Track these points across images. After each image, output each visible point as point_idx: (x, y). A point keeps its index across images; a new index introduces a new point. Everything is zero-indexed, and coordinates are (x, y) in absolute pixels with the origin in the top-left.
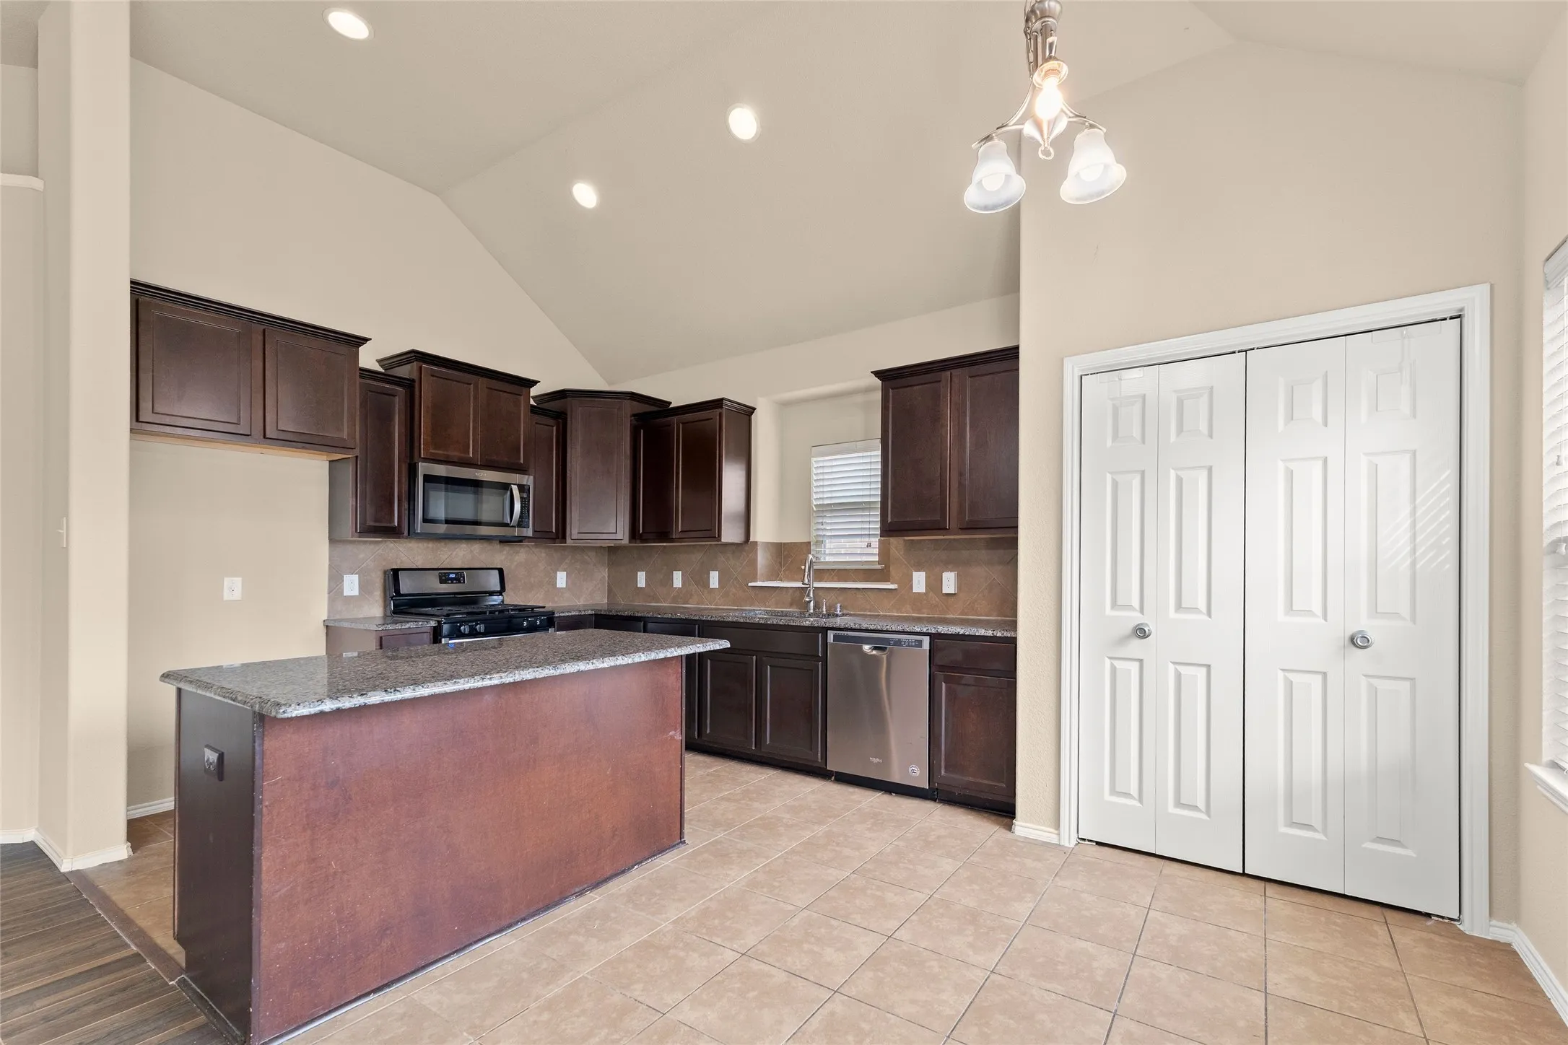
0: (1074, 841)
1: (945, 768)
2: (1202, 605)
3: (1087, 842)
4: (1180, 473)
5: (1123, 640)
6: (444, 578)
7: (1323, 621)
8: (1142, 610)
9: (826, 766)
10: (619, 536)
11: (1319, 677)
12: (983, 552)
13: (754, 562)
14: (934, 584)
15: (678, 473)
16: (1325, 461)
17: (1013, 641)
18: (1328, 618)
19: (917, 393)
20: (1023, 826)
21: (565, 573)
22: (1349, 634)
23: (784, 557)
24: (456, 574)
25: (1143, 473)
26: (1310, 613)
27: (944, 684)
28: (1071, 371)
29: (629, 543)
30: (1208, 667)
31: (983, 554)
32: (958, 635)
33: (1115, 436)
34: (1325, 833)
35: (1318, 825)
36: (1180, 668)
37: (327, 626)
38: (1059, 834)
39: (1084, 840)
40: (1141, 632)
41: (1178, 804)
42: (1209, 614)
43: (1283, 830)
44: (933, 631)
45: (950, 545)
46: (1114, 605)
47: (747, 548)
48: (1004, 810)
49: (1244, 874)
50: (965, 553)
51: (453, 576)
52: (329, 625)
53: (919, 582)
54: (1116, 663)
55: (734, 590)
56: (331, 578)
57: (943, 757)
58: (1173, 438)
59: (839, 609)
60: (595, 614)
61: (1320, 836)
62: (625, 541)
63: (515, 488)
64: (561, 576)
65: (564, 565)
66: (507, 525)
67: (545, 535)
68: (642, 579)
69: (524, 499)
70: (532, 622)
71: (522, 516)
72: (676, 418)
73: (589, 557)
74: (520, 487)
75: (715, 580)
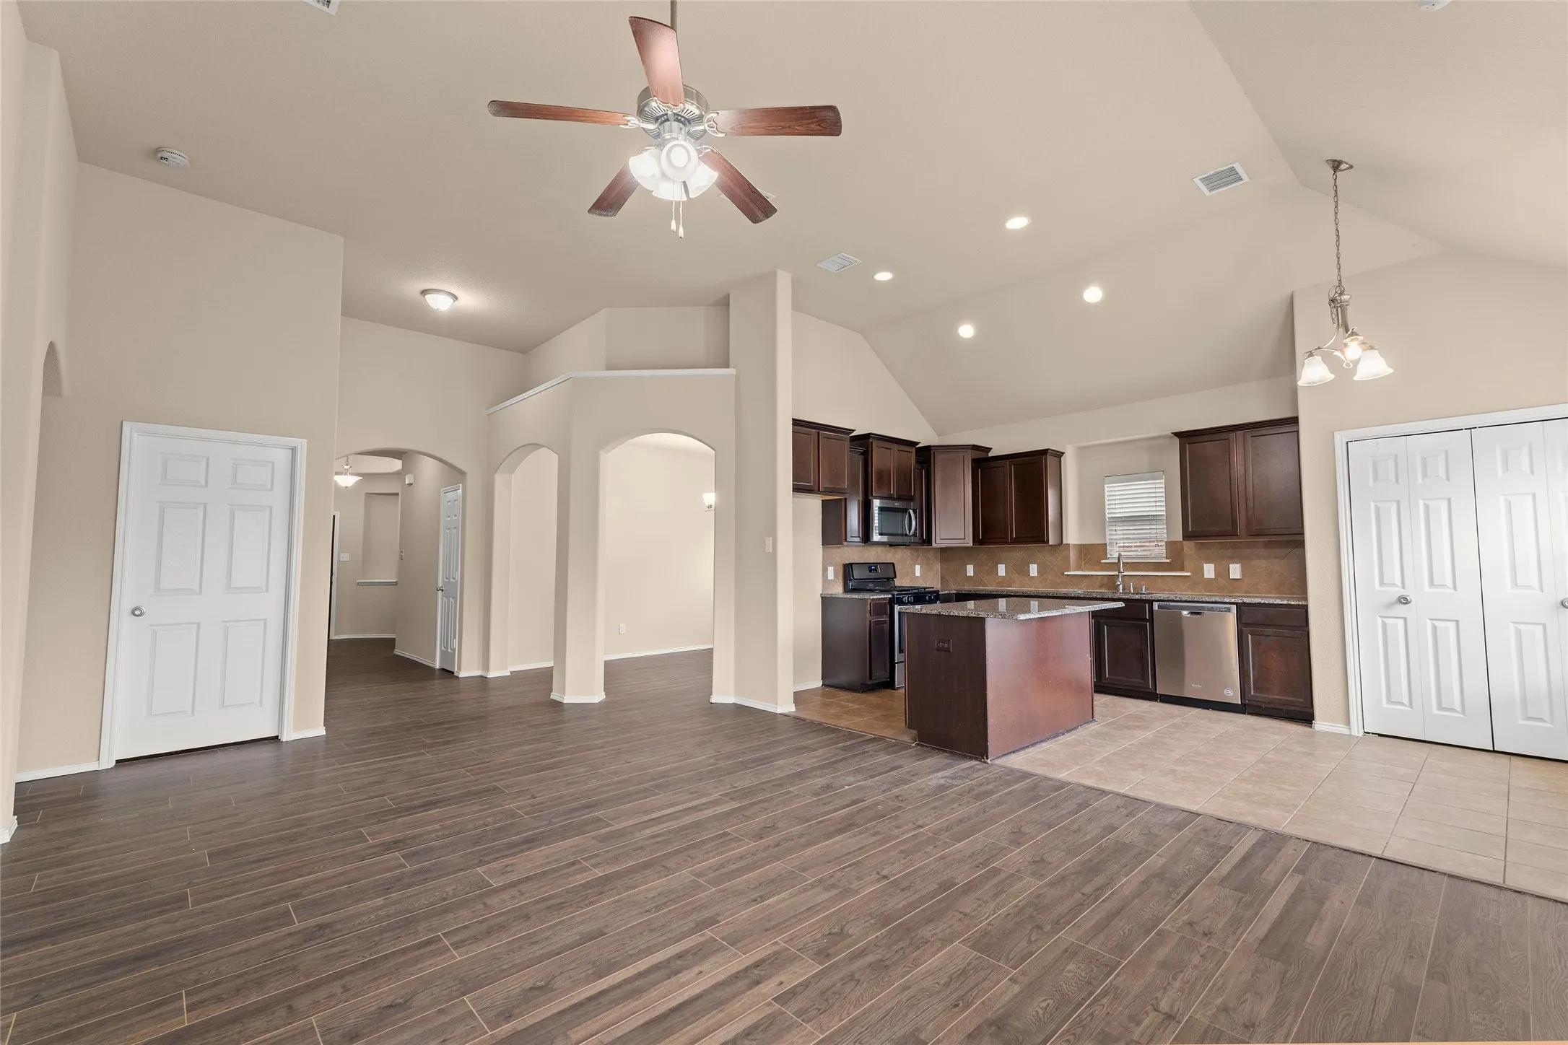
0: (1361, 734)
1: (1254, 690)
2: (1449, 582)
3: (1371, 735)
4: (1427, 502)
5: (1390, 606)
6: (870, 569)
7: (1541, 592)
8: (1403, 587)
9: (1156, 690)
10: (967, 541)
11: (1541, 627)
12: (1262, 550)
13: (1067, 559)
14: (1222, 573)
16: (1534, 495)
17: (1305, 608)
18: (1544, 590)
19: (1209, 447)
20: (1319, 725)
21: (919, 566)
22: (1559, 600)
23: (1084, 554)
24: (874, 566)
25: (1398, 502)
26: (1530, 587)
27: (1250, 636)
28: (1340, 439)
29: (974, 545)
30: (1457, 621)
31: (1262, 551)
32: (1260, 603)
33: (1376, 479)
34: (1552, 723)
35: (1547, 718)
36: (1436, 623)
38: (1350, 729)
39: (1369, 733)
40: (1404, 600)
41: (1440, 708)
42: (1455, 588)
43: (1522, 722)
44: (1240, 601)
45: (1234, 546)
46: (1382, 583)
47: (1061, 548)
48: (1305, 716)
49: (1494, 751)
50: (1248, 551)
53: (1209, 571)
54: (1385, 620)
55: (1051, 577)
56: (822, 569)
57: (1252, 683)
58: (1420, 480)
59: (1144, 590)
60: (956, 594)
61: (1549, 725)
62: (971, 544)
63: (911, 511)
64: (918, 568)
65: (919, 561)
66: (906, 535)
67: (921, 541)
68: (970, 570)
69: (916, 518)
70: (930, 597)
71: (916, 529)
72: (1008, 461)
73: (931, 555)
74: (913, 510)
75: (1033, 570)
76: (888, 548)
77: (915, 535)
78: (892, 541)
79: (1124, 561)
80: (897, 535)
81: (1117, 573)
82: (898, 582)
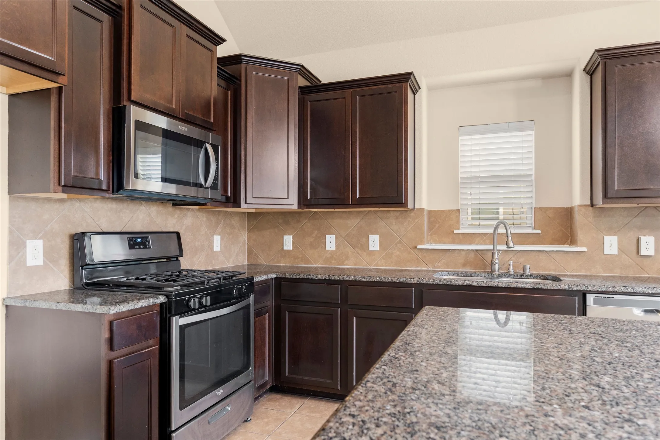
6: (132, 243)
10: (289, 202)
13: (420, 227)
14: (631, 247)
15: (354, 143)
21: (220, 236)
23: (432, 223)
24: (142, 238)
29: (298, 208)
37: (7, 306)
47: (412, 214)
51: (139, 240)
52: (8, 304)
53: (611, 245)
55: (398, 253)
56: (11, 243)
59: (527, 270)
60: (274, 279)
62: (295, 207)
63: (209, 147)
64: (217, 240)
65: (219, 230)
66: (201, 186)
67: (223, 199)
68: (288, 242)
69: (217, 159)
70: (240, 290)
71: (216, 178)
72: (351, 91)
73: (236, 221)
74: (212, 145)
75: (374, 242)
76: (170, 208)
77: (214, 187)
78: (180, 193)
79: (512, 232)
80: (187, 184)
81: (490, 247)
82: (185, 263)
